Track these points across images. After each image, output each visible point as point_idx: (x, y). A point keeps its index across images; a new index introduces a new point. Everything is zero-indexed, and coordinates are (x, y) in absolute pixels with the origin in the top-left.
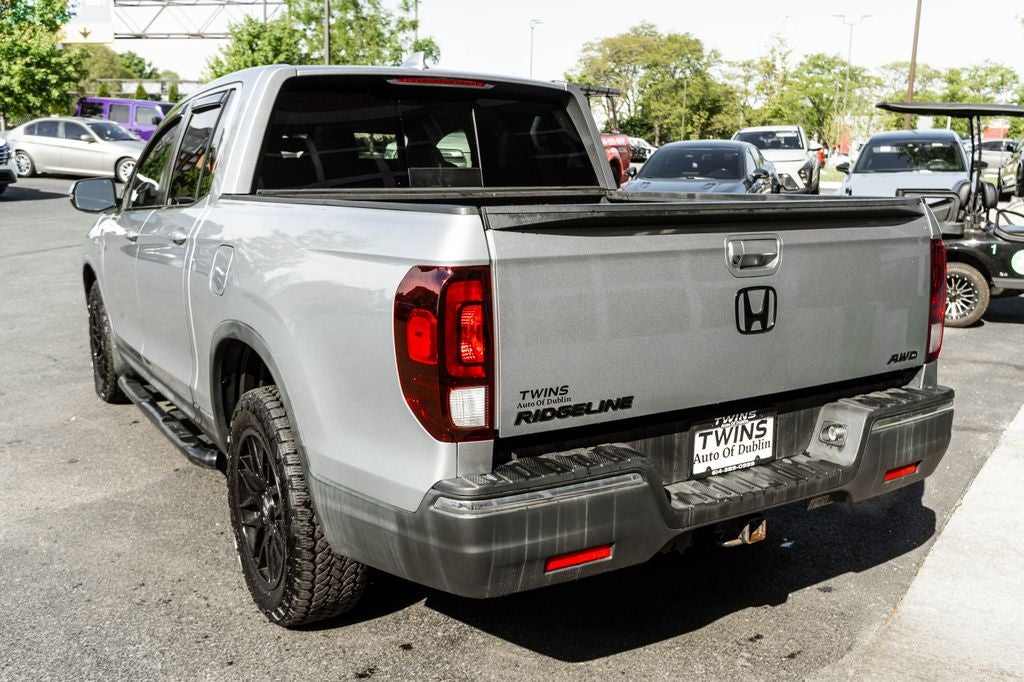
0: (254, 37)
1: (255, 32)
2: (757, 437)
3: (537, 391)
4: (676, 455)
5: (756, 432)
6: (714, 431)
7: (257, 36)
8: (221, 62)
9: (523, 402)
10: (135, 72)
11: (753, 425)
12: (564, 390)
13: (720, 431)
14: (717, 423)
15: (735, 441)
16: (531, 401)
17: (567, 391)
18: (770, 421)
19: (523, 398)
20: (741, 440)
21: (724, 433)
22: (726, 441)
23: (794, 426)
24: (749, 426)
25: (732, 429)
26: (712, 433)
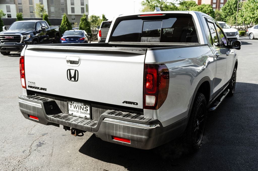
2: (85, 110)
3: (31, 82)
4: (65, 107)
5: (84, 109)
6: (73, 104)
11: (83, 107)
15: (79, 109)
16: (30, 84)
17: (35, 84)
18: (89, 108)
20: (80, 110)
21: (75, 106)
22: (76, 108)
23: (98, 112)
24: (82, 107)
25: (78, 106)
26: (72, 105)
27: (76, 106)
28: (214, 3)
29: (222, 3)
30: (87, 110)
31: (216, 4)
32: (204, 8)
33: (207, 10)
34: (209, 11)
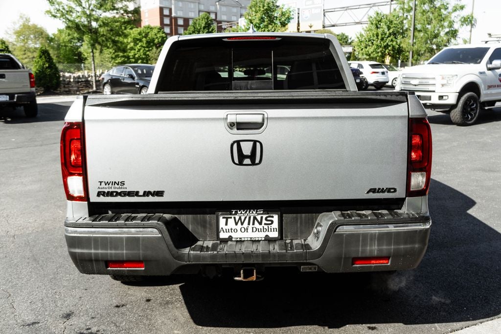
0: (379, 22)
1: (379, 19)
2: (265, 224)
3: (108, 182)
4: (208, 226)
5: (264, 221)
6: (233, 217)
7: (380, 21)
8: (363, 35)
9: (100, 187)
10: (343, 42)
11: (262, 218)
12: (123, 183)
13: (237, 218)
14: (234, 213)
15: (249, 224)
16: (105, 186)
17: (124, 184)
18: (276, 218)
19: (101, 185)
20: (253, 224)
21: (240, 218)
22: (242, 224)
23: (297, 222)
24: (259, 217)
25: (246, 218)
26: (231, 218)
27: (243, 218)
28: (167, 25)
29: (181, 26)
30: (270, 222)
31: (169, 27)
32: (150, 34)
33: (155, 37)
34: (160, 40)
